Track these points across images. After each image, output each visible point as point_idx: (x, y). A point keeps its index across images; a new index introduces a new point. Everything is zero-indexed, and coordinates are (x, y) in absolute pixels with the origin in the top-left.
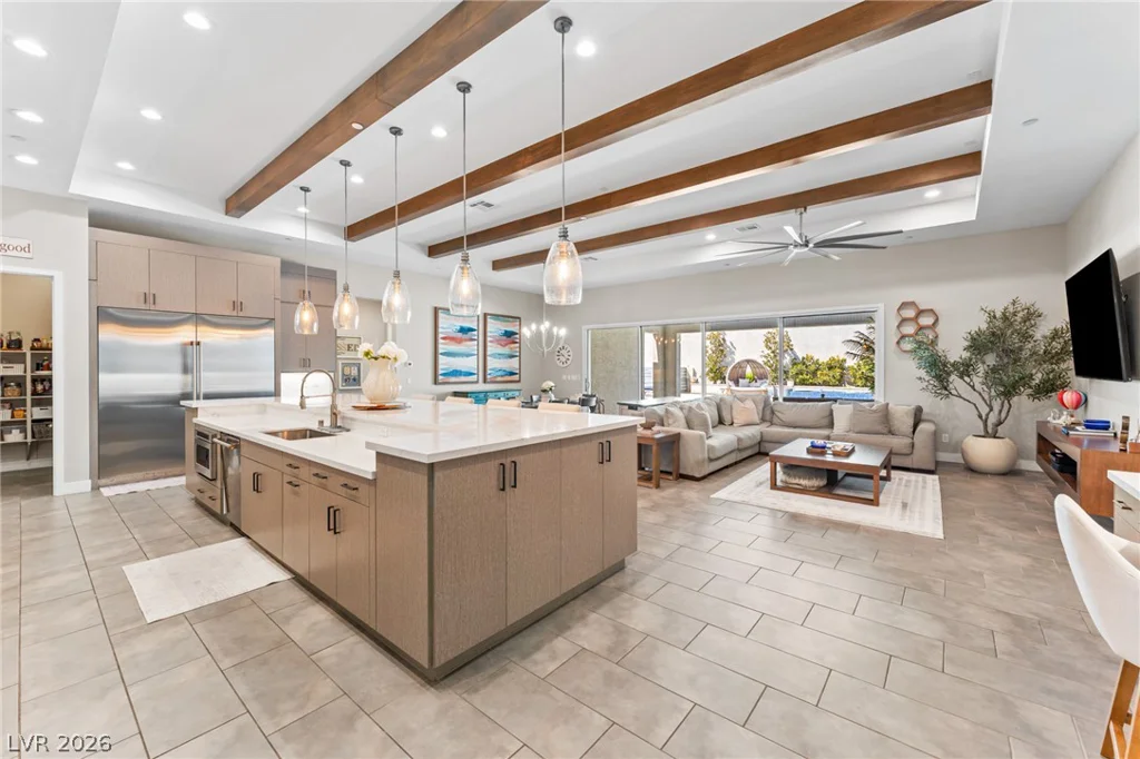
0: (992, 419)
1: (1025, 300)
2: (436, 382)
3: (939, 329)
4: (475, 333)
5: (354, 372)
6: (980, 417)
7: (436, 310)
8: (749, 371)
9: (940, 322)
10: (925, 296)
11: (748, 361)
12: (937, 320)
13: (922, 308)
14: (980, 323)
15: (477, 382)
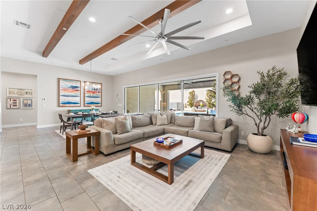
0: (261, 125)
1: (278, 67)
2: (59, 106)
3: (241, 83)
4: (79, 88)
5: (29, 102)
6: (256, 124)
7: (59, 79)
8: (201, 104)
9: (241, 79)
10: (234, 68)
11: (201, 101)
12: (240, 79)
13: (233, 74)
14: (257, 80)
15: (80, 106)
